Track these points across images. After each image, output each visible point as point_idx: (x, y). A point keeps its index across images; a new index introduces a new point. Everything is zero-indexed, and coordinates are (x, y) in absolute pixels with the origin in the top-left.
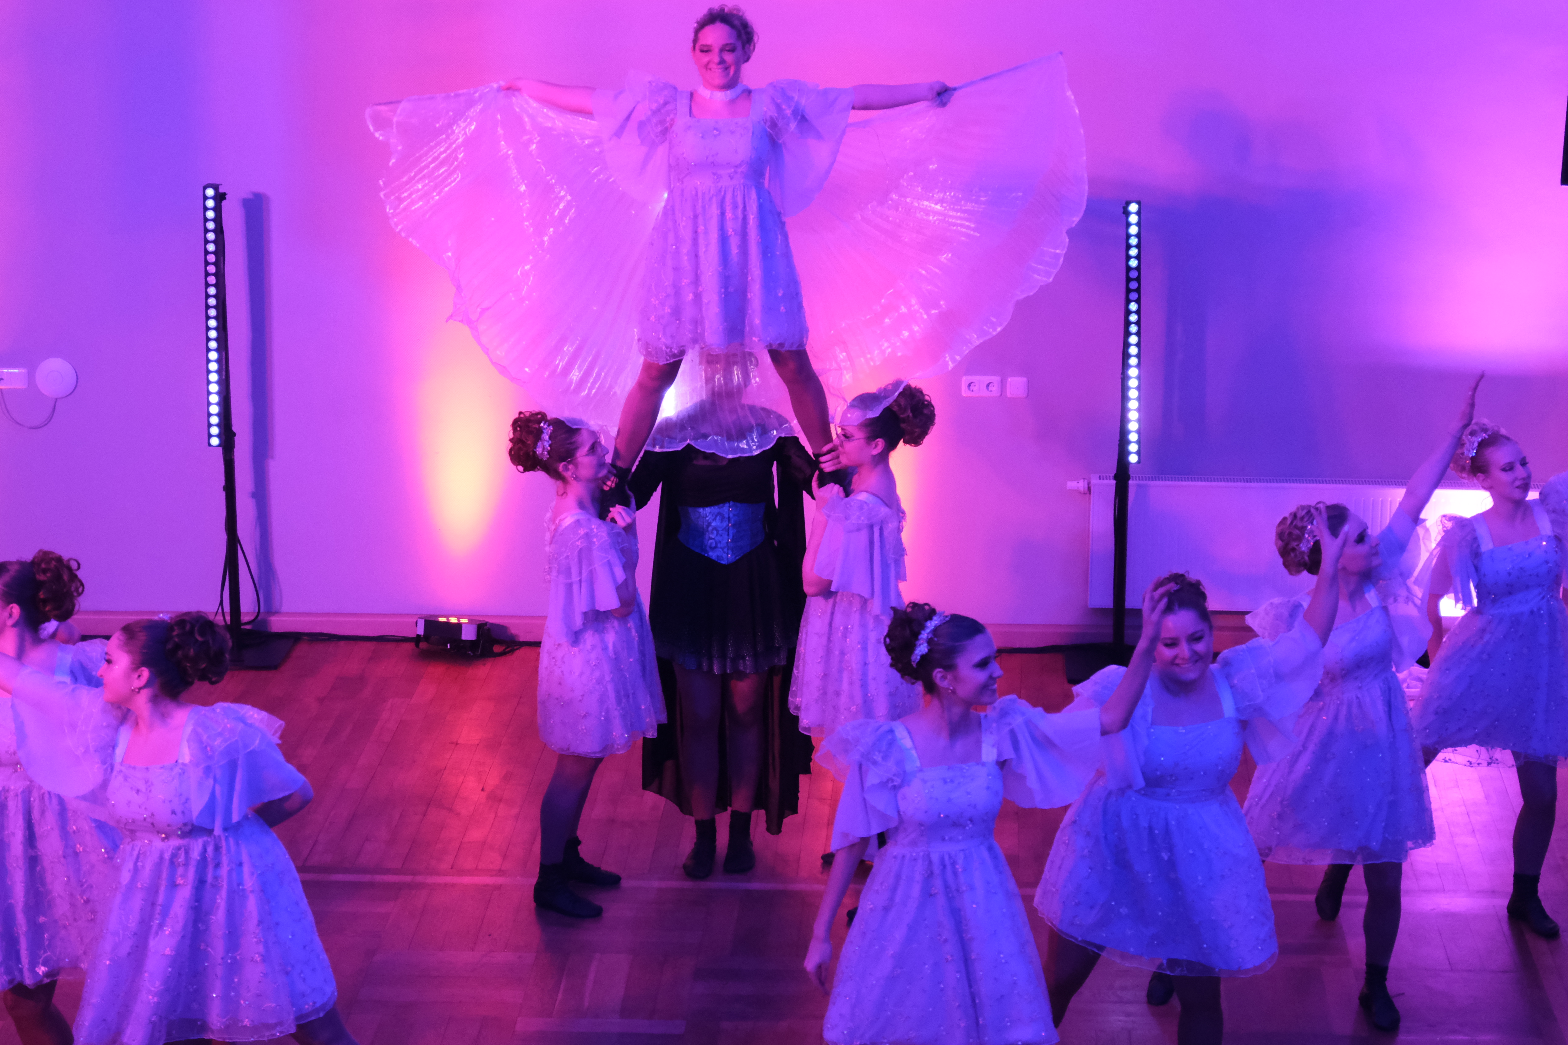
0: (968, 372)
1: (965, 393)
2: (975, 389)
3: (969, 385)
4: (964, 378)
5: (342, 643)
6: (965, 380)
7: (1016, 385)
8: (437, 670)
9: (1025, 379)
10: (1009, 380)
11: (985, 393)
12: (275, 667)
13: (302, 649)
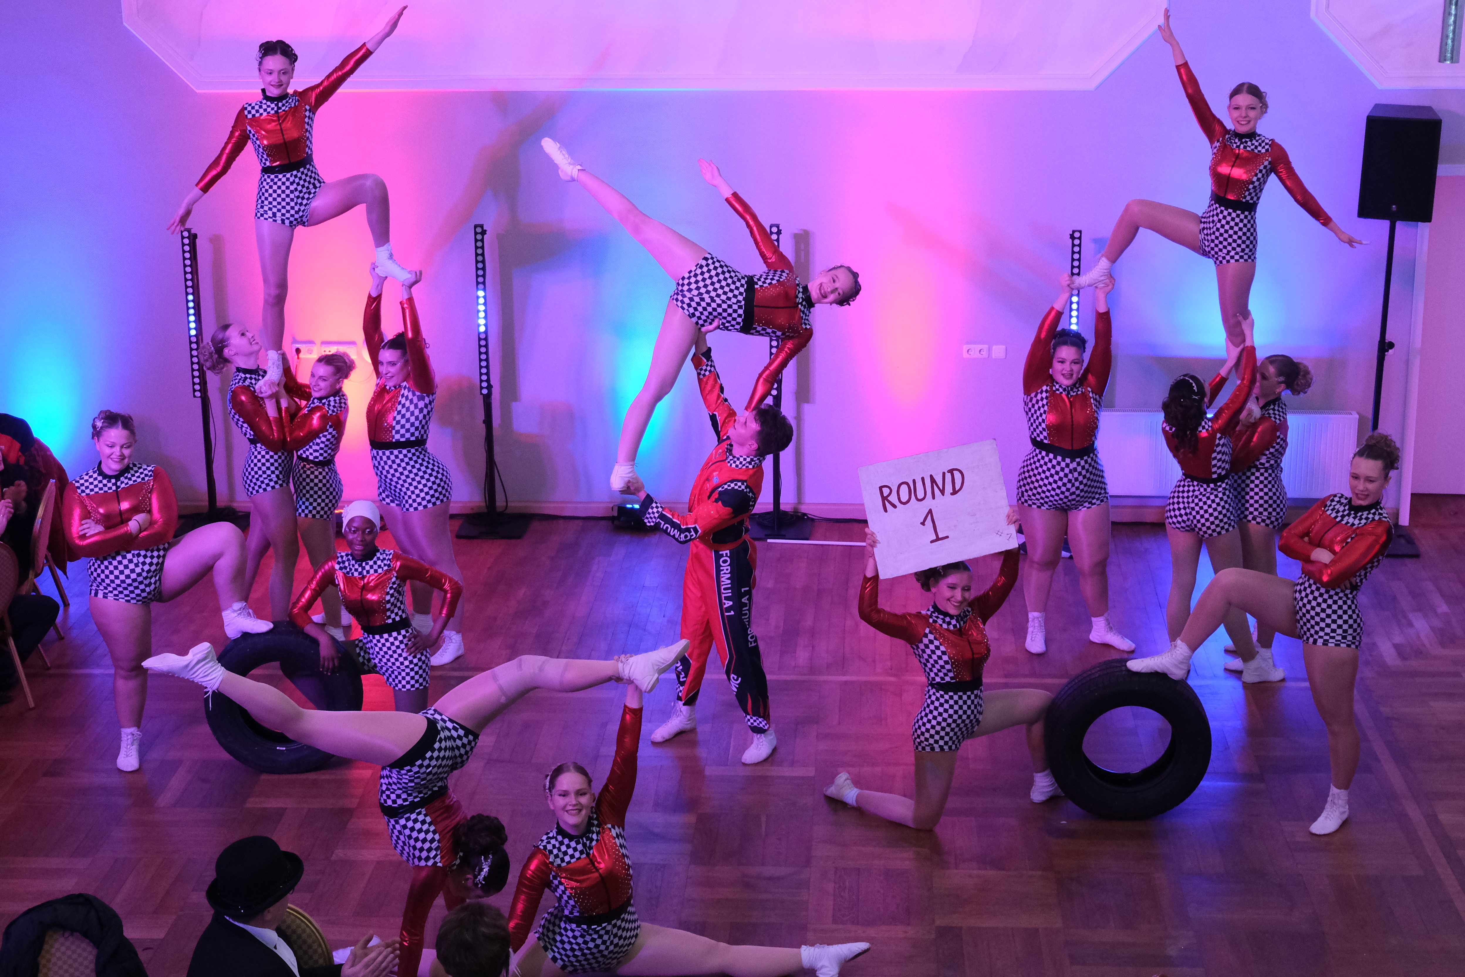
0: (968, 343)
1: (965, 355)
2: (971, 353)
3: (968, 351)
4: (965, 346)
5: (561, 521)
6: (965, 347)
7: (998, 351)
8: (625, 538)
9: (1004, 347)
10: (994, 347)
11: (977, 355)
12: (519, 537)
13: (535, 525)
